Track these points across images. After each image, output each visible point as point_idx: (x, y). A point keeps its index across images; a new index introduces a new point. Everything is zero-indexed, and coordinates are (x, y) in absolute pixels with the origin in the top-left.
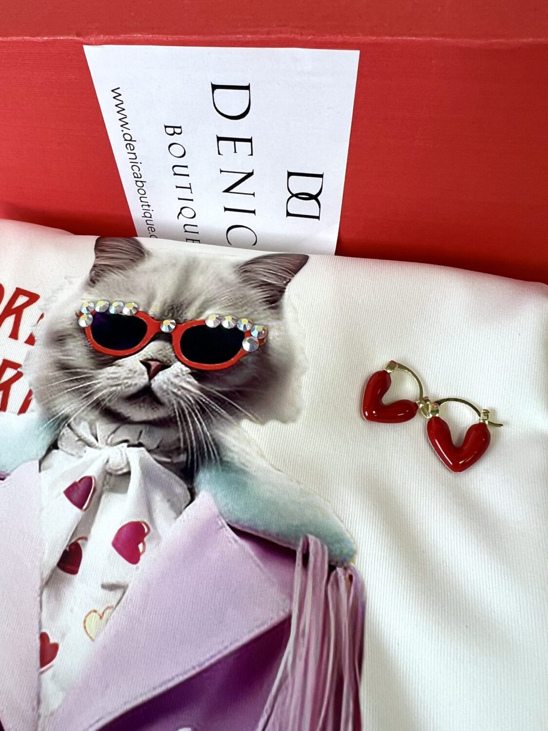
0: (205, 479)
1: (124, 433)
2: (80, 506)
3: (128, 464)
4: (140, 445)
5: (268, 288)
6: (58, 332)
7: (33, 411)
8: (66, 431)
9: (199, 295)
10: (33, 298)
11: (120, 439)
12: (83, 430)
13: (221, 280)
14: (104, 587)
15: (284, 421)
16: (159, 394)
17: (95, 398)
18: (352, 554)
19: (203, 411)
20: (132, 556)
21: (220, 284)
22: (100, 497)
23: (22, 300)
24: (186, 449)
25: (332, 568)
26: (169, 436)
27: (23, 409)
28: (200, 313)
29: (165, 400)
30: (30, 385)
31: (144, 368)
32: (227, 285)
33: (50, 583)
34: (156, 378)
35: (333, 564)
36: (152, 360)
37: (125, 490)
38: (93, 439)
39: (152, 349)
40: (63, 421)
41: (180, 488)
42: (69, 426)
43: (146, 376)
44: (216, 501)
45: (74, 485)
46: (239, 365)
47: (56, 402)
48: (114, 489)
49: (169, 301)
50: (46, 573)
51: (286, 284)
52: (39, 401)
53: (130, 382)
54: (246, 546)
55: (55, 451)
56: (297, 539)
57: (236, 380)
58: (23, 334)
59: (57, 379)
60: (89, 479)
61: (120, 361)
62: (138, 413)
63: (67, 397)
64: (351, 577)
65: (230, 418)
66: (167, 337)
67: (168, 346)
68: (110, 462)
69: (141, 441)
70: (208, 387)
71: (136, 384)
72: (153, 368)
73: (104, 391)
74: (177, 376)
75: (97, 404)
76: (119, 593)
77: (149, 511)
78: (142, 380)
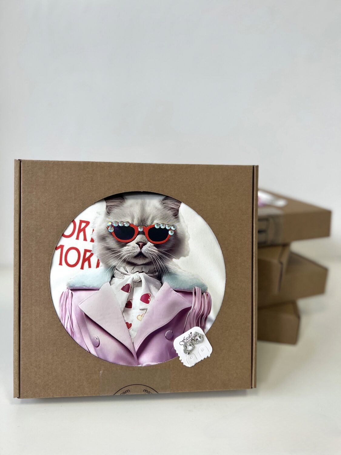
0: (164, 278)
1: (136, 269)
2: (128, 292)
3: (140, 278)
4: (143, 272)
5: (173, 210)
6: (102, 236)
7: (101, 266)
8: (116, 271)
9: (150, 215)
10: (88, 223)
11: (135, 271)
12: (122, 270)
13: (156, 208)
14: (140, 310)
15: (185, 256)
16: (145, 254)
17: (123, 258)
18: (206, 289)
19: (160, 258)
20: (147, 302)
21: (156, 210)
22: (133, 289)
23: (83, 225)
24: (157, 271)
25: (202, 294)
26: (152, 267)
27: (98, 266)
28: (152, 222)
29: (147, 256)
30: (98, 257)
31: (137, 246)
32: (159, 210)
33: (124, 311)
34: (143, 249)
35: (203, 292)
36: (140, 242)
37: (141, 286)
38: (126, 272)
39: (139, 238)
40: (114, 268)
41: (158, 282)
42: (116, 269)
43: (139, 248)
44: (169, 285)
45: (124, 287)
46: (169, 240)
47: (109, 262)
48: (137, 286)
49: (140, 218)
50: (123, 309)
51: (179, 208)
52: (103, 262)
53: (134, 251)
54: (179, 294)
55: (114, 278)
56: (192, 289)
57: (169, 246)
58: (89, 238)
59: (107, 254)
60: (128, 285)
61: (128, 244)
62: (140, 262)
63: (113, 260)
64: (207, 295)
65: (169, 259)
66: (143, 233)
67: (144, 236)
68: (134, 279)
69: (143, 271)
70: (161, 250)
71: (136, 252)
72: (141, 245)
73: (126, 256)
74: (150, 247)
75: (124, 261)
76: (145, 311)
77: (150, 290)
78: (138, 250)
